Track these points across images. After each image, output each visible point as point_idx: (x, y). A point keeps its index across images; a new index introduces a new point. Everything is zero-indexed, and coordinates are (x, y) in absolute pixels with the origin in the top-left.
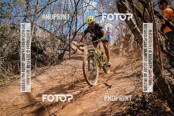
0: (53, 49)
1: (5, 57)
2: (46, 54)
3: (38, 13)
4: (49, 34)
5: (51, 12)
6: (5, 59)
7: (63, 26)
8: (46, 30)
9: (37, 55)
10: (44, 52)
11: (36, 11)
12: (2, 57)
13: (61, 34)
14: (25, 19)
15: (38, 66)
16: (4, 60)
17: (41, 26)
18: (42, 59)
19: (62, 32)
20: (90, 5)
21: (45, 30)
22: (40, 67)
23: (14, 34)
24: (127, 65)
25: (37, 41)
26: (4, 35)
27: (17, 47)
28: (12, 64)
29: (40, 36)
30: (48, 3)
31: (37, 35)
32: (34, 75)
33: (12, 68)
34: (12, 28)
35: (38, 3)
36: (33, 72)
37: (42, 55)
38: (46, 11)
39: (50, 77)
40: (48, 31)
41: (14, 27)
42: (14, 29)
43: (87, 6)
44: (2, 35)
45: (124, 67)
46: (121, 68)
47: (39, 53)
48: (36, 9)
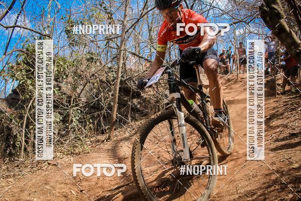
0: (157, 88)
1: (81, 107)
2: (146, 98)
3: (127, 31)
4: (148, 65)
5: (148, 26)
6: (81, 111)
7: (170, 48)
8: (143, 58)
9: (130, 100)
10: (142, 95)
11: (123, 30)
12: (77, 108)
13: (168, 62)
14: (108, 42)
15: (134, 119)
16: (79, 111)
17: (133, 51)
18: (139, 106)
19: (170, 59)
20: (214, 7)
21: (140, 57)
22: (136, 120)
23: (93, 69)
24: (293, 109)
25: (129, 78)
26: (79, 71)
27: (99, 89)
28: (93, 117)
29: (133, 68)
30: (142, 13)
31: (128, 67)
32: (127, 135)
33: (93, 124)
34: (88, 60)
35: (125, 16)
36: (126, 129)
37: (139, 100)
38: (141, 26)
39: (154, 137)
40: (145, 59)
41: (92, 58)
42: (92, 62)
43: (210, 9)
44: (75, 73)
45: (286, 114)
46: (281, 117)
47: (133, 97)
48: (124, 25)
